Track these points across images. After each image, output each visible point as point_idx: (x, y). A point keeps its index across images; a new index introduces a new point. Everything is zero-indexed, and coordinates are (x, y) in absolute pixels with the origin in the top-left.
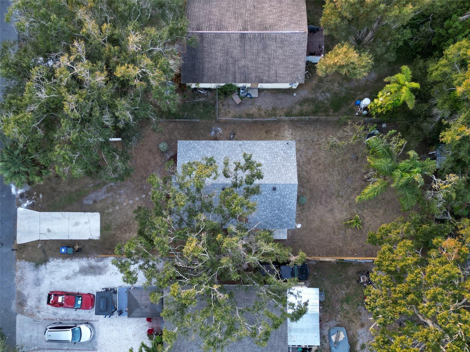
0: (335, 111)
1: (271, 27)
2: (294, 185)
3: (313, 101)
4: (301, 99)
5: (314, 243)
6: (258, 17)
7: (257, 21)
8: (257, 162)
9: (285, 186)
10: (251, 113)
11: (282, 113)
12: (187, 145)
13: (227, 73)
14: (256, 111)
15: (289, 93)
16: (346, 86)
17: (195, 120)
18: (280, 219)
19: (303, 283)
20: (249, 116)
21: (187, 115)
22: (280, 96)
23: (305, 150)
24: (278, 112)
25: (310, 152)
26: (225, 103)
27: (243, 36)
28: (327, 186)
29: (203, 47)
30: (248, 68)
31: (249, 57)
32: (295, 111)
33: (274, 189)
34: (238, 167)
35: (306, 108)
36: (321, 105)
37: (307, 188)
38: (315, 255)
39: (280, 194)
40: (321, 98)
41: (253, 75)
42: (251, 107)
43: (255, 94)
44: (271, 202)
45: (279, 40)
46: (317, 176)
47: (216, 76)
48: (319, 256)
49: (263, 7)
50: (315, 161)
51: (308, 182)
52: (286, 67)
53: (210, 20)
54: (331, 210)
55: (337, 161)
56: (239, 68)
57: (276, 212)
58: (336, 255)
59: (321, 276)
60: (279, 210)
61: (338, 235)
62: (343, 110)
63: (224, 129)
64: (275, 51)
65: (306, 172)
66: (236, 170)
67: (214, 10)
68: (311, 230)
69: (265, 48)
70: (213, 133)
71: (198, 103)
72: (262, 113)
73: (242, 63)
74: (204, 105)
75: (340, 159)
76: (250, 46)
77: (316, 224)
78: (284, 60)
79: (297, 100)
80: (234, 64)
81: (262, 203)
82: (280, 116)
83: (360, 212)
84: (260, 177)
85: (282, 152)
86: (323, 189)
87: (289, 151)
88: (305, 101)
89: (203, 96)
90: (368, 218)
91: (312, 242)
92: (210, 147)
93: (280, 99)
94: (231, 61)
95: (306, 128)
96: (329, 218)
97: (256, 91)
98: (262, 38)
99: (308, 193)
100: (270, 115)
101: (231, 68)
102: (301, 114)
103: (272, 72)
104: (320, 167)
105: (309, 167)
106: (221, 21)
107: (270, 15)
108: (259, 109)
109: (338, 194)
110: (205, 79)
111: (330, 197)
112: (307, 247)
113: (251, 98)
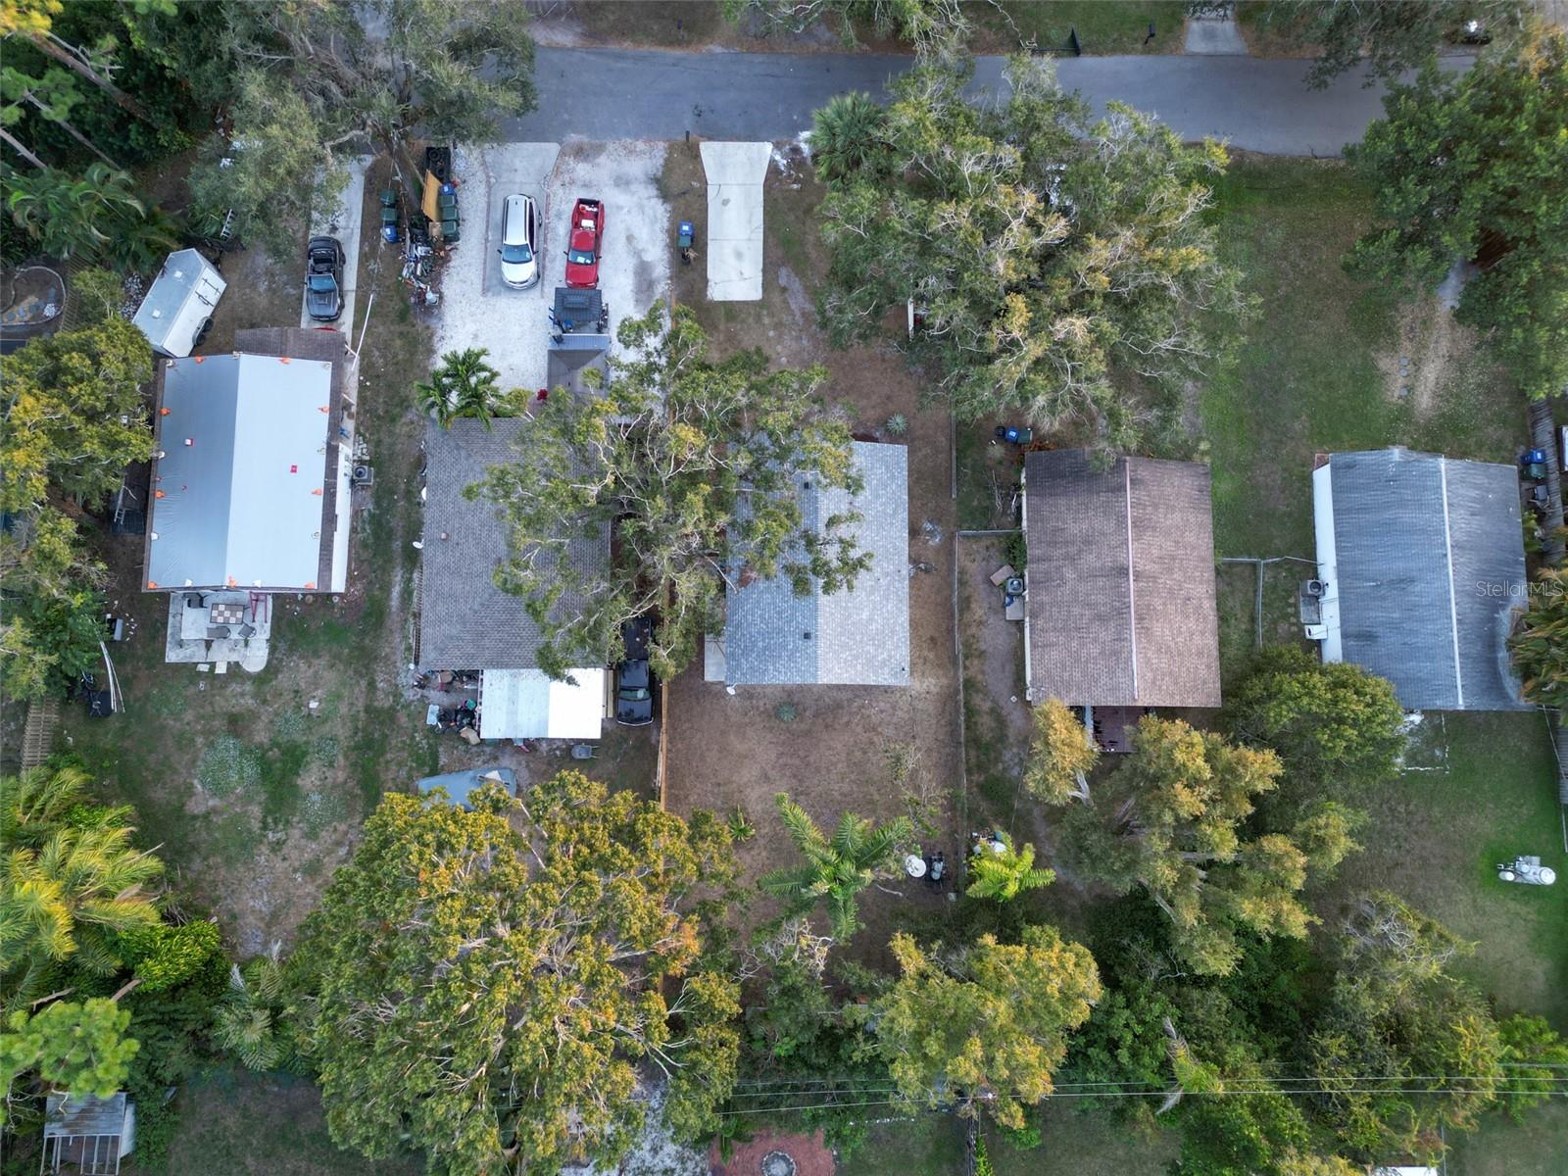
0: (981, 787)
1: (1145, 631)
2: (815, 676)
3: (1002, 738)
4: (1004, 713)
5: (695, 741)
6: (1165, 604)
7: (1158, 603)
8: (855, 583)
9: (813, 659)
10: (973, 606)
11: (972, 672)
12: (898, 463)
13: (1049, 544)
14: (976, 617)
15: (1016, 686)
16: (1036, 812)
17: (954, 490)
18: (745, 653)
19: (610, 716)
20: (966, 603)
21: (966, 474)
22: (1010, 668)
23: (895, 720)
24: (976, 662)
25: (890, 732)
26: (992, 551)
27: (1123, 571)
28: (818, 770)
29: (1098, 493)
30: (1059, 585)
31: (1082, 588)
32: (977, 700)
33: (807, 636)
34: (847, 545)
35: (985, 722)
36: (993, 755)
37: (813, 723)
38: (670, 741)
39: (796, 649)
40: (1007, 755)
41: (1045, 597)
42: (986, 605)
43: (1012, 612)
44: (780, 630)
45: (1118, 646)
46: (839, 746)
47: (1042, 521)
48: (669, 751)
49: (1188, 617)
50: (872, 743)
51: (827, 727)
52: (1064, 667)
53: (1156, 506)
54: (766, 778)
55: (872, 789)
56: (1058, 568)
57: (760, 644)
58: (670, 787)
59: (625, 753)
60: (765, 648)
61: (712, 792)
62: (984, 805)
63: (937, 550)
64: (1095, 640)
65: (848, 723)
66: (841, 541)
67: (1177, 516)
68: (723, 733)
69: (1100, 618)
70: (929, 527)
71: (991, 497)
72: (973, 630)
73: (1070, 574)
74: (987, 508)
75: (876, 797)
76: (1103, 588)
77: (738, 745)
78: (1078, 660)
79: (1002, 703)
80: (1066, 557)
81: (779, 613)
82: (966, 668)
83: (762, 842)
84: (828, 588)
85: (885, 655)
86: (811, 759)
87: (886, 670)
88: (1001, 722)
89: (1006, 505)
90: (748, 859)
91: (699, 735)
92: (895, 511)
93: (1003, 666)
94: (1073, 550)
95: (943, 722)
96: (748, 773)
97: (1017, 616)
98: (1121, 612)
99: (802, 726)
100: (967, 645)
101: (1058, 553)
102: (971, 712)
103: (1052, 637)
104: (858, 754)
105: (859, 729)
106: (1154, 529)
107: (1171, 631)
108: (981, 623)
109: (802, 793)
110: (1035, 500)
111: (795, 776)
112: (687, 725)
113: (1004, 606)
